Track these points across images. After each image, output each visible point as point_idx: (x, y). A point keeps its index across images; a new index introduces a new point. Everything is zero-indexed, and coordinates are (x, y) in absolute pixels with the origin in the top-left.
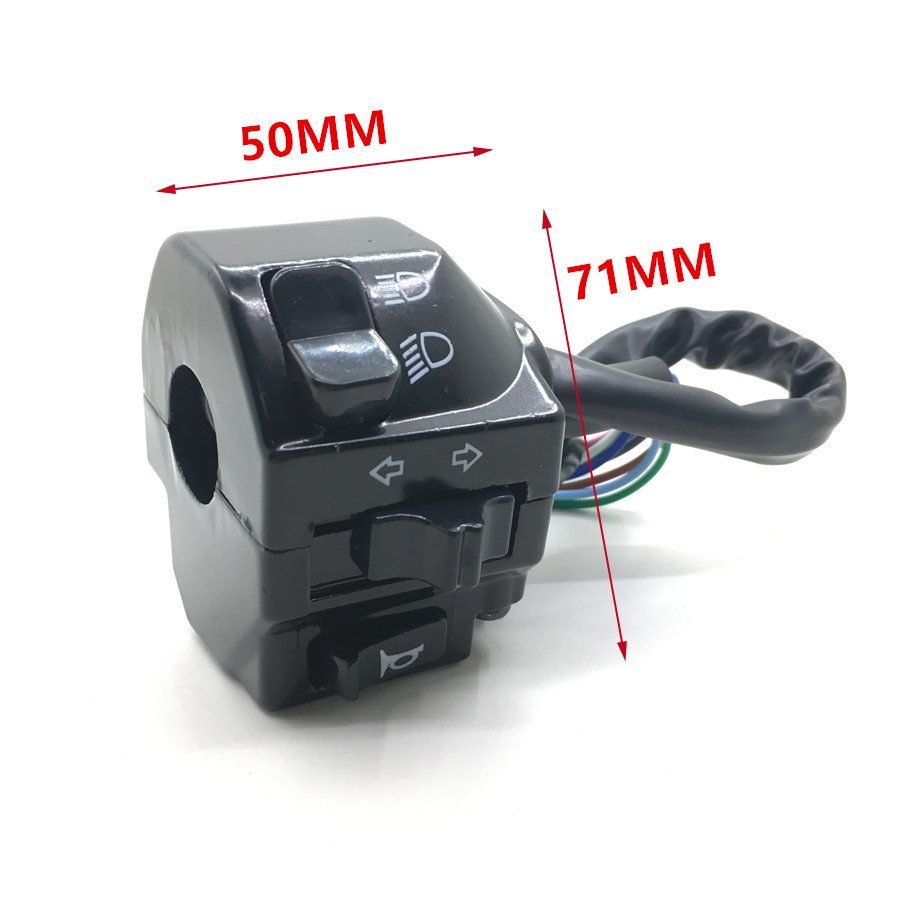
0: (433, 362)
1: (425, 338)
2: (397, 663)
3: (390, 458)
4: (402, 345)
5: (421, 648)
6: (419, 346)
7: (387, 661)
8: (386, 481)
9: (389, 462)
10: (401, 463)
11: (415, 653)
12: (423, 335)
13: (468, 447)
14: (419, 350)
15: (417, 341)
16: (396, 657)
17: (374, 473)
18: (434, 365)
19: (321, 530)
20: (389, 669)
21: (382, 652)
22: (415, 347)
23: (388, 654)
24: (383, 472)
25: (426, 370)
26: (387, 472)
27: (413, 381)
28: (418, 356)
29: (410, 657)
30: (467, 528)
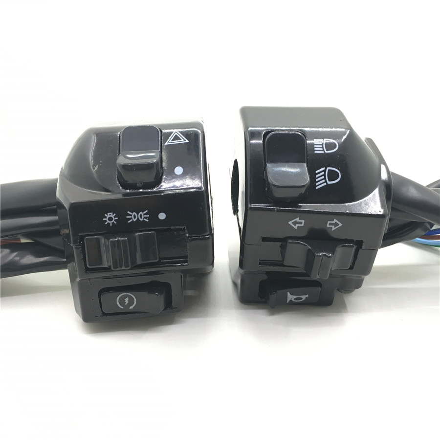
0: (329, 181)
1: (329, 170)
2: (295, 299)
3: (298, 218)
4: (317, 172)
5: (307, 296)
6: (325, 173)
7: (290, 297)
8: (296, 227)
9: (297, 220)
10: (303, 221)
11: (304, 297)
12: (328, 168)
13: (335, 221)
14: (324, 175)
15: (325, 171)
16: (295, 297)
17: (290, 223)
18: (329, 183)
19: (265, 239)
20: (291, 301)
21: (288, 293)
22: (323, 173)
23: (291, 294)
24: (295, 223)
25: (325, 184)
26: (297, 224)
27: (317, 188)
28: (323, 177)
29: (302, 298)
30: (324, 255)
